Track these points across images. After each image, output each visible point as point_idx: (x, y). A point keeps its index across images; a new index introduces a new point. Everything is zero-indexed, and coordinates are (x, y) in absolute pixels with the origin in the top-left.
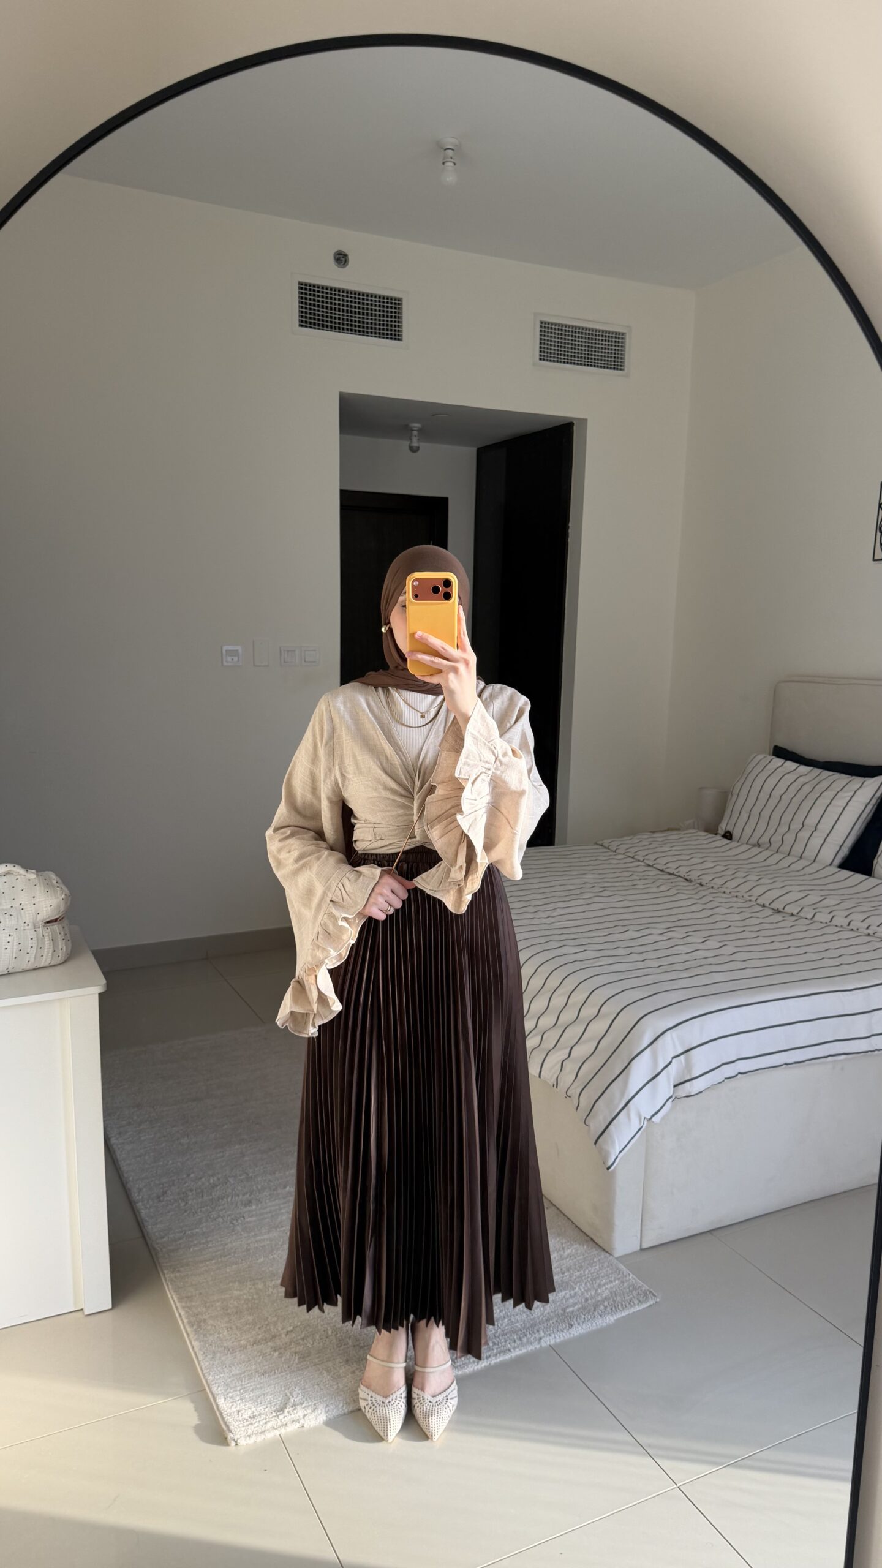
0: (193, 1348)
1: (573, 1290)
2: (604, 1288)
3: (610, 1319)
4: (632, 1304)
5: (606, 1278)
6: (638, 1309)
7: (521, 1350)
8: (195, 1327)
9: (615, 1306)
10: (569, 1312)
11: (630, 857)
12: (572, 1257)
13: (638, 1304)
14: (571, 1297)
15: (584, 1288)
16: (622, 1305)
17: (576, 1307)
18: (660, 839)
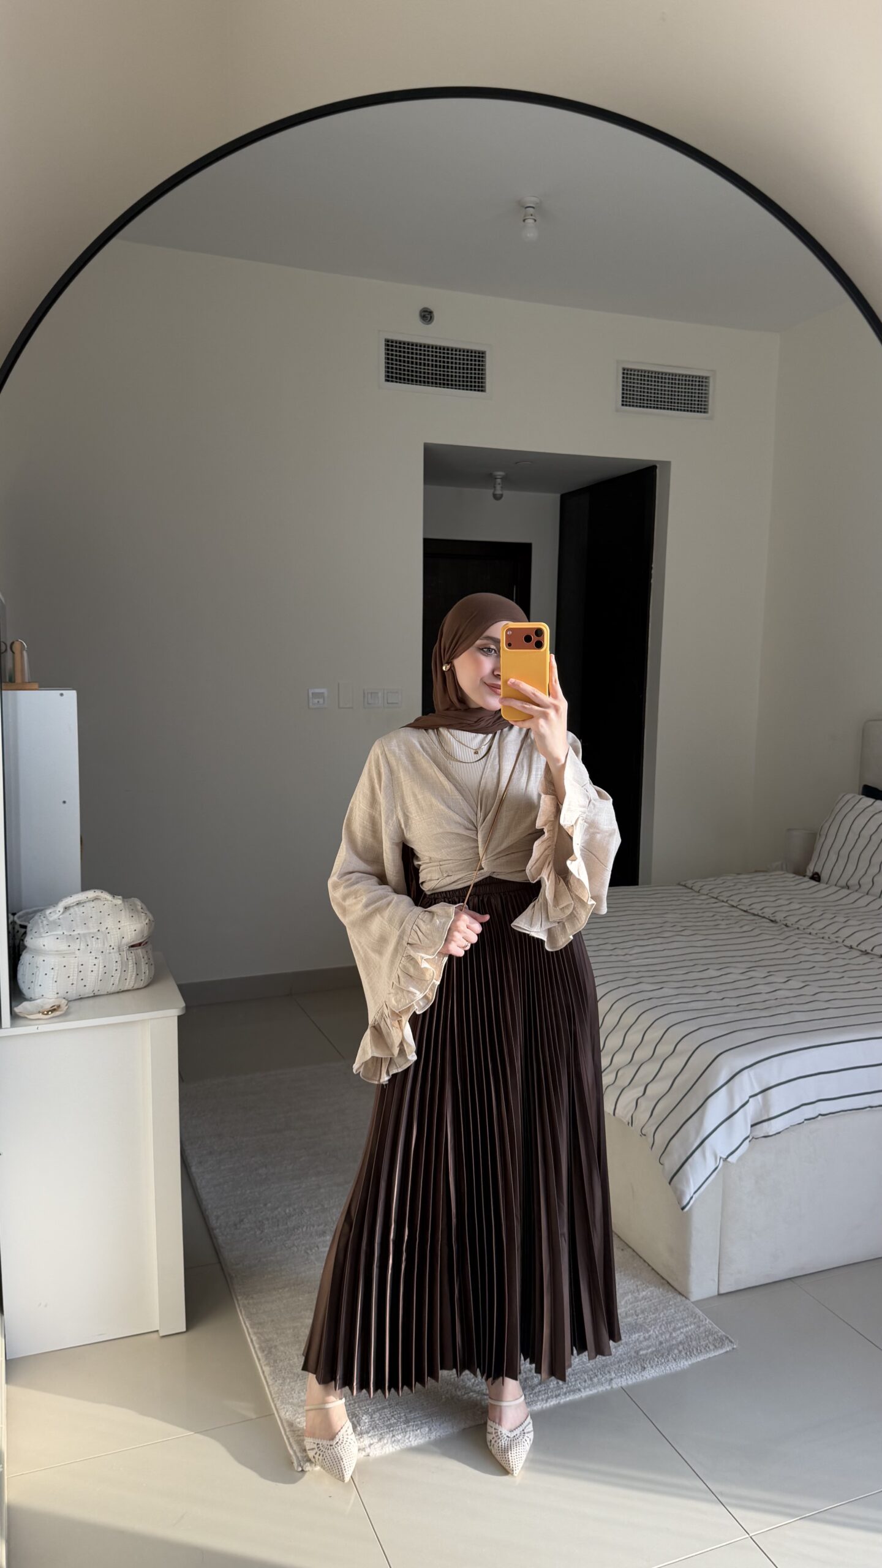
0: (263, 1372)
1: (648, 1333)
2: (679, 1332)
3: (685, 1364)
4: (708, 1349)
5: (682, 1321)
6: (713, 1355)
7: (591, 1390)
8: (266, 1352)
9: (690, 1351)
10: (643, 1355)
11: (713, 897)
12: (647, 1300)
13: (714, 1349)
14: (645, 1339)
15: (658, 1331)
16: (697, 1349)
17: (650, 1350)
18: (745, 881)
